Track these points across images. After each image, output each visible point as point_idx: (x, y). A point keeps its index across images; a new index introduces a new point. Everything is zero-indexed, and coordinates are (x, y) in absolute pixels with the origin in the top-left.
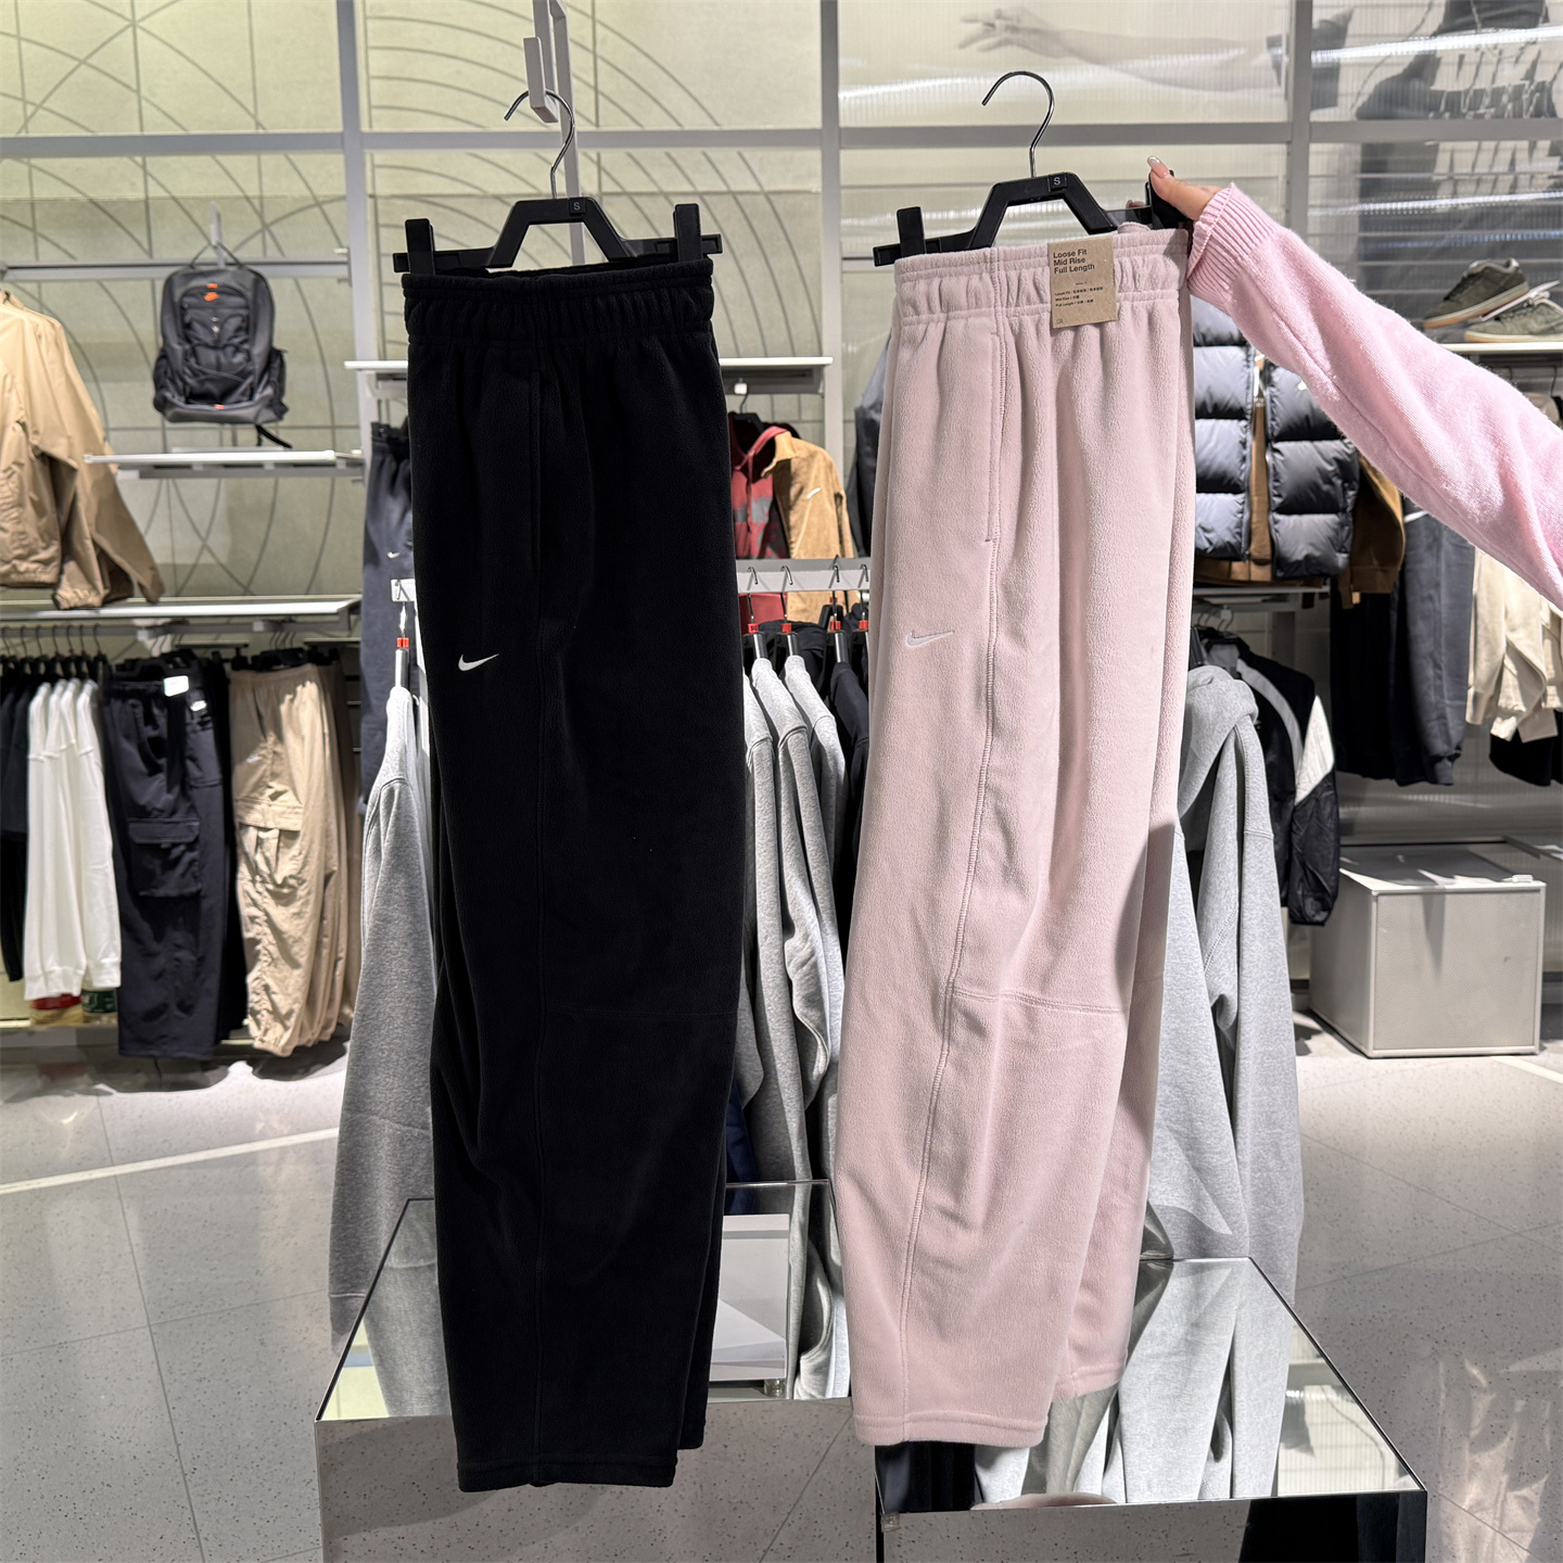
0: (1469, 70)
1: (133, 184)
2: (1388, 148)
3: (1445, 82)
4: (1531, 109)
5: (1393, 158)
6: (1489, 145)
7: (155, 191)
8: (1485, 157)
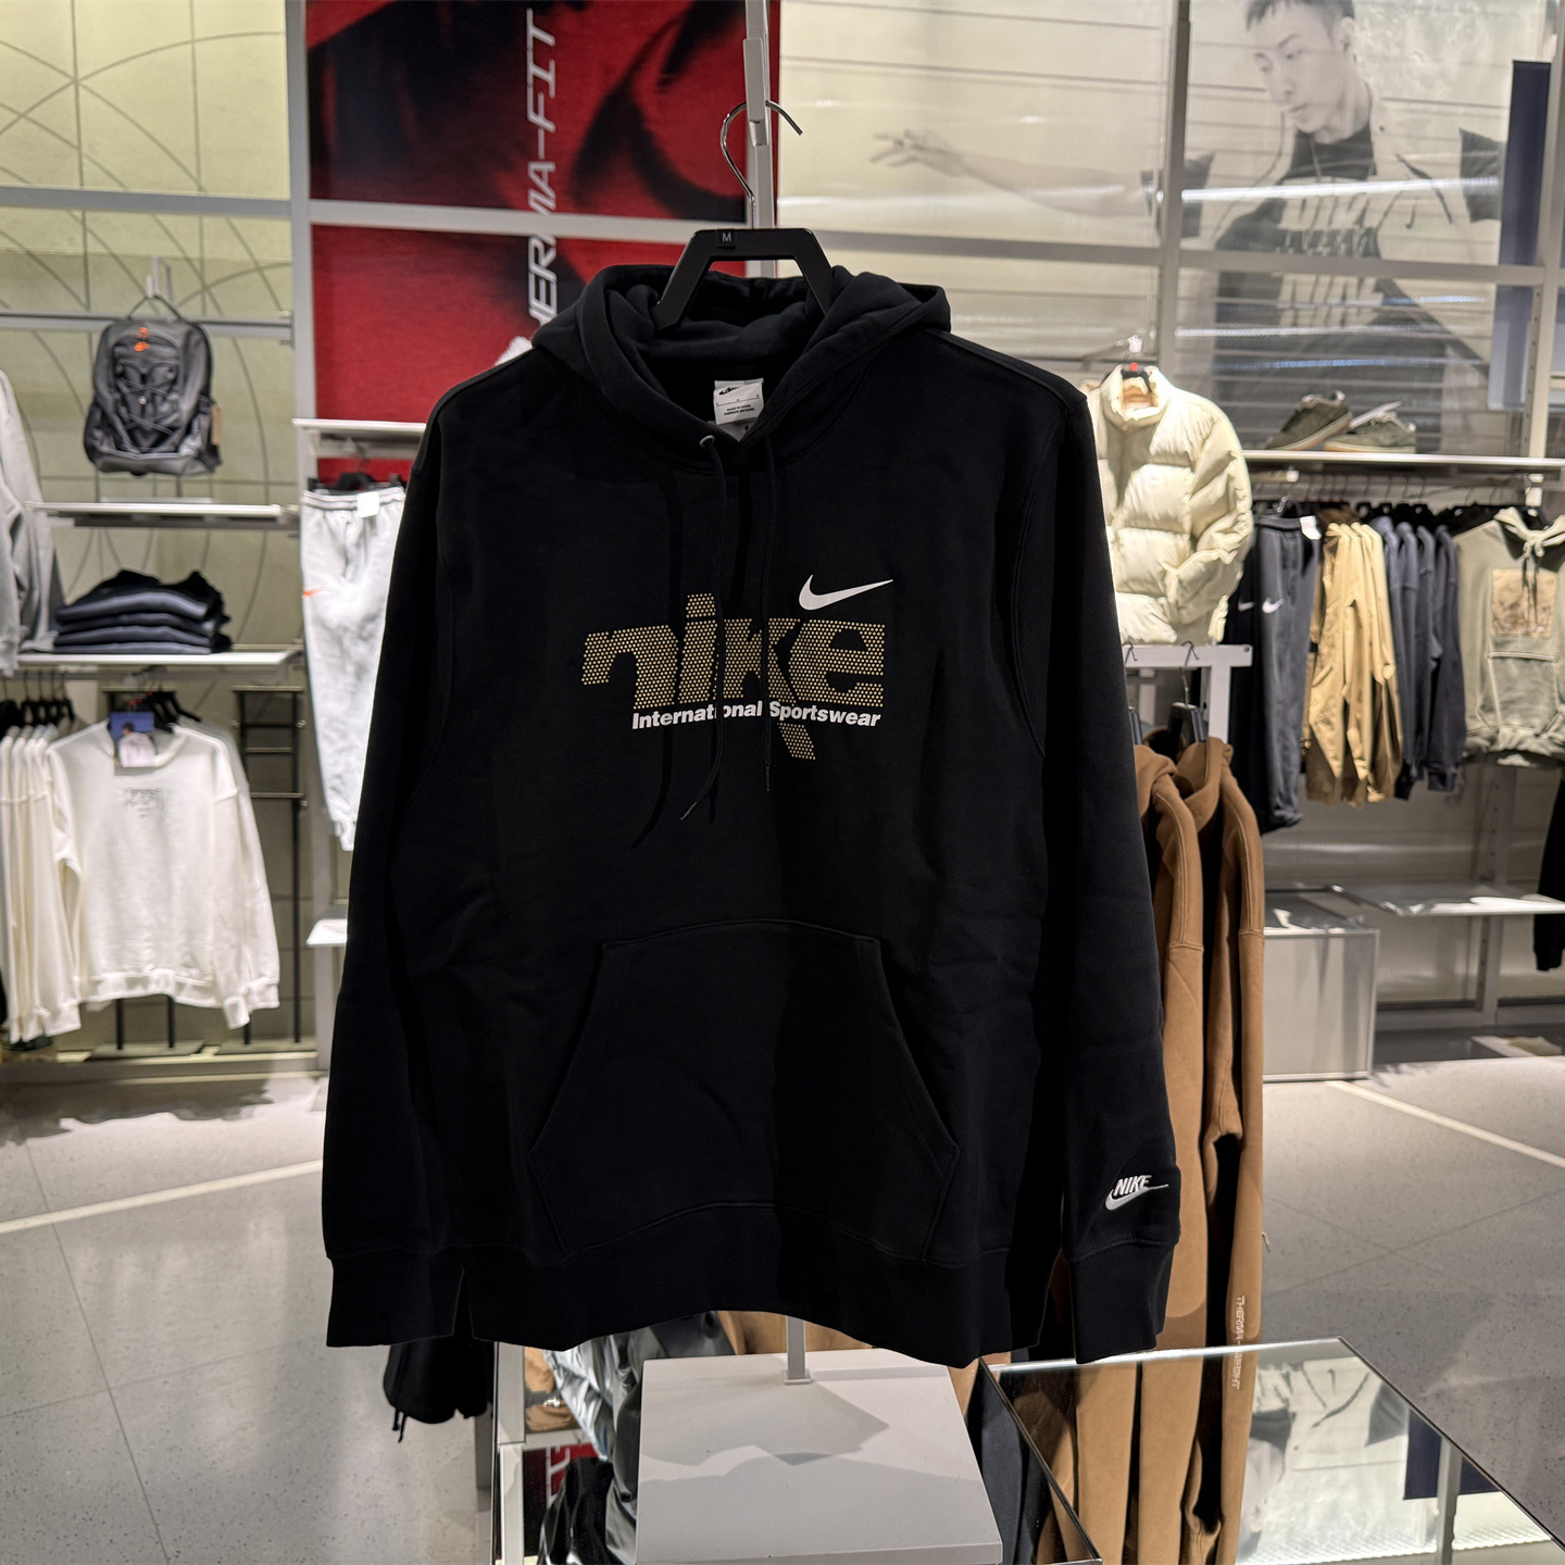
0: (1310, 213)
1: (71, 240)
2: (1241, 276)
3: (1290, 222)
4: (1361, 249)
5: (1245, 286)
6: (1325, 279)
7: (94, 247)
8: (1321, 291)
